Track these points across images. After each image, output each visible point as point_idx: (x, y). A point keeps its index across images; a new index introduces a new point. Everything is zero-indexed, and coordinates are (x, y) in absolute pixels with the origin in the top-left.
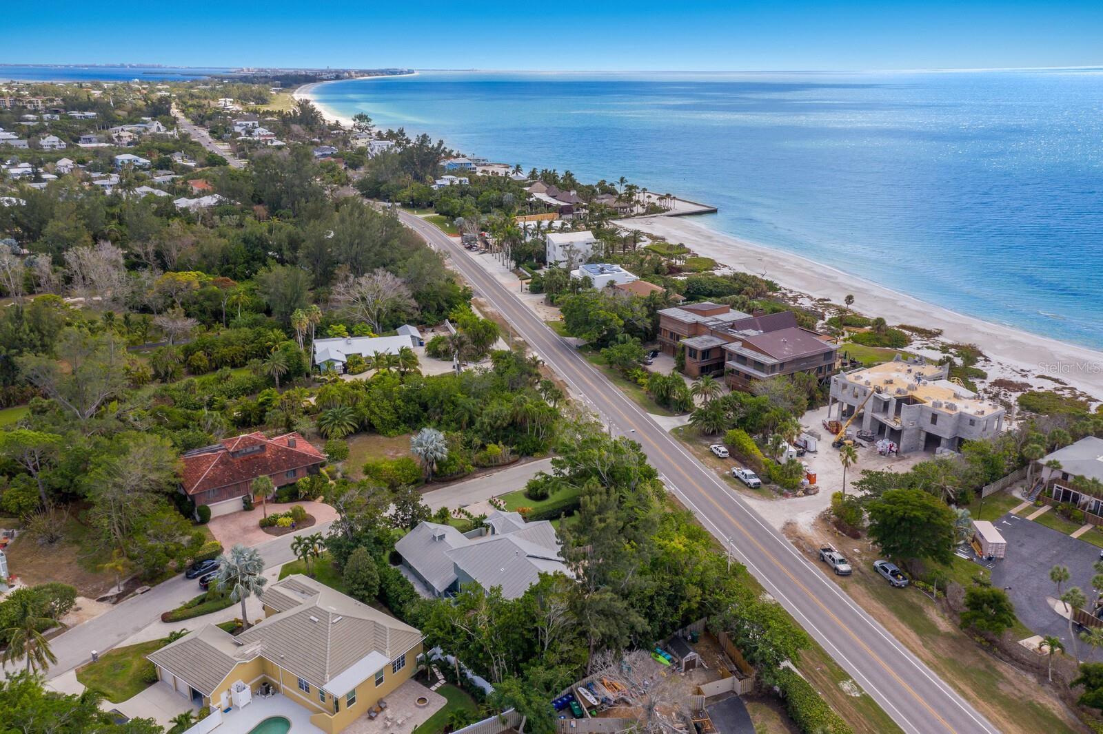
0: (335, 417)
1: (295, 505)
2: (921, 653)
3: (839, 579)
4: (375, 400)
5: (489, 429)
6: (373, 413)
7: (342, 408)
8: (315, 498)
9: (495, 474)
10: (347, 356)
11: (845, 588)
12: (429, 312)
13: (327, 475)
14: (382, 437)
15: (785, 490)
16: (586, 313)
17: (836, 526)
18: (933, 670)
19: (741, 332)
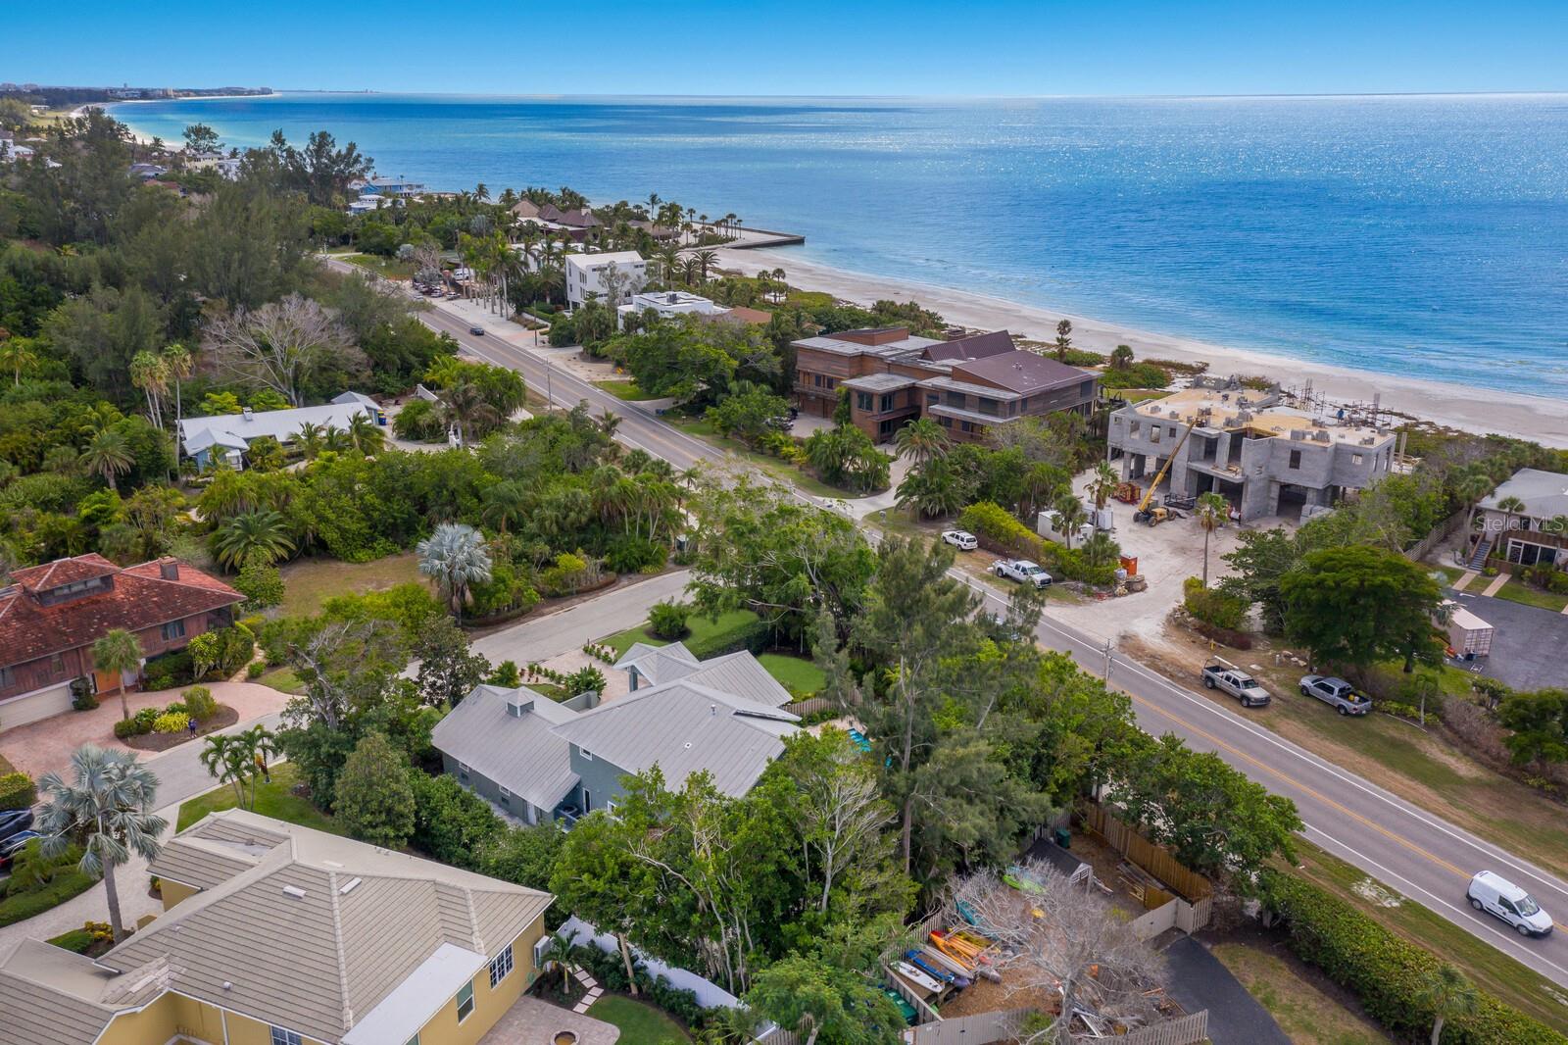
0: (247, 528)
1: (189, 690)
2: (1457, 818)
3: (1253, 713)
4: (324, 496)
5: (555, 529)
6: (322, 519)
7: (260, 514)
8: (229, 675)
9: (579, 606)
10: (247, 440)
11: (1271, 727)
12: (386, 372)
13: (248, 630)
14: (343, 565)
15: (1094, 588)
16: (673, 354)
17: (1203, 633)
18: (1492, 842)
19: (938, 362)
